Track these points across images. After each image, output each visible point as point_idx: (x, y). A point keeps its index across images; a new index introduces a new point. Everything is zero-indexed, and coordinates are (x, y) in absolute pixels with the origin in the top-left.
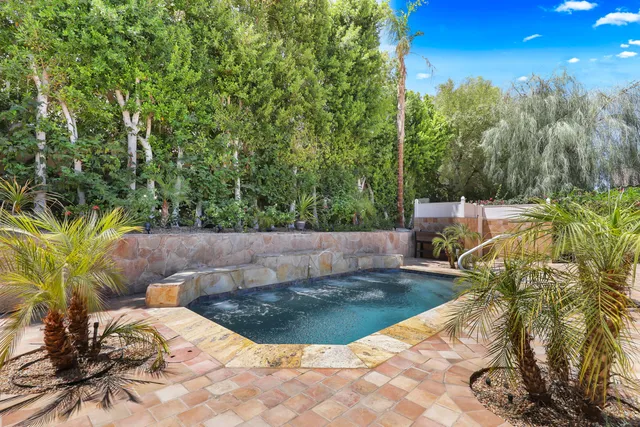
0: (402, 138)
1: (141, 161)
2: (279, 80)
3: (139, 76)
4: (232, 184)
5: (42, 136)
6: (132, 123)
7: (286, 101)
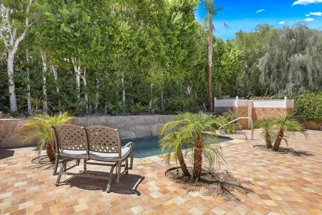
0: (211, 65)
1: (82, 85)
2: (142, 44)
3: (80, 51)
4: (121, 93)
5: (45, 79)
6: (78, 70)
7: (146, 54)
